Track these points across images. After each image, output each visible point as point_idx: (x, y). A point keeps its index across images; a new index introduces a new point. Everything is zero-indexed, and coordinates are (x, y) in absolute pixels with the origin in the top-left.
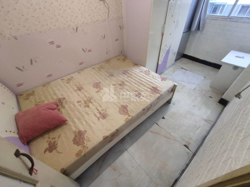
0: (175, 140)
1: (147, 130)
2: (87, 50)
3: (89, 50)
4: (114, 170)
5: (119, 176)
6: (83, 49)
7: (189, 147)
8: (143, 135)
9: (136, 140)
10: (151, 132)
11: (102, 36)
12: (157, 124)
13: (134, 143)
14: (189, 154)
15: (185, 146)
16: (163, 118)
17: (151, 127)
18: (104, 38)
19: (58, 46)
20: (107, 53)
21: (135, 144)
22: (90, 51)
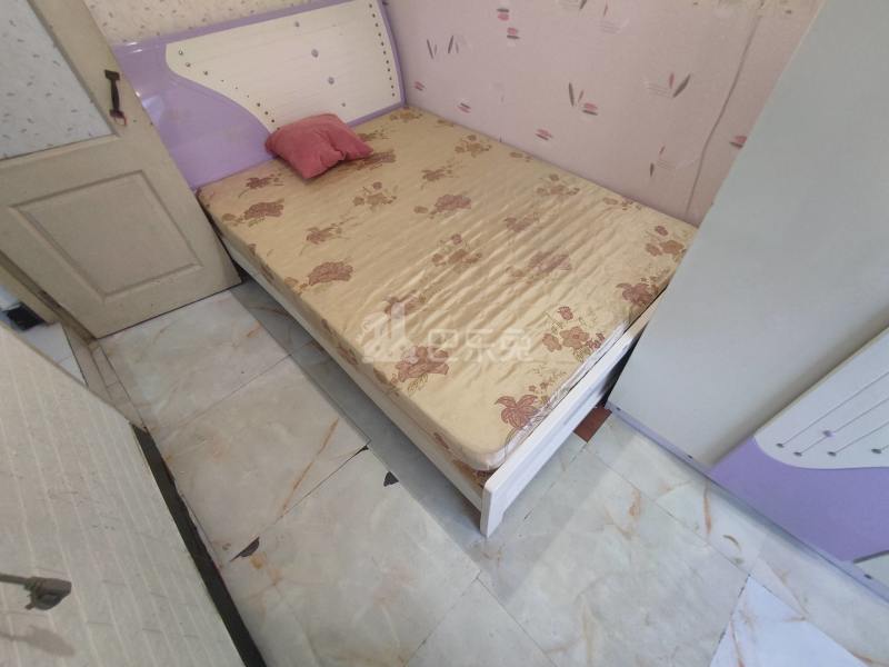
0: (285, 506)
1: (342, 412)
2: (586, 99)
3: (587, 105)
4: (249, 335)
5: (234, 346)
6: (570, 86)
7: (248, 559)
8: (329, 399)
9: (312, 380)
10: (335, 424)
11: (672, 79)
12: (365, 448)
13: (305, 372)
14: (225, 549)
15: (254, 545)
16: (390, 479)
17: (355, 425)
18: (676, 95)
19: (513, 34)
20: (652, 168)
21: (302, 377)
22: (590, 110)
